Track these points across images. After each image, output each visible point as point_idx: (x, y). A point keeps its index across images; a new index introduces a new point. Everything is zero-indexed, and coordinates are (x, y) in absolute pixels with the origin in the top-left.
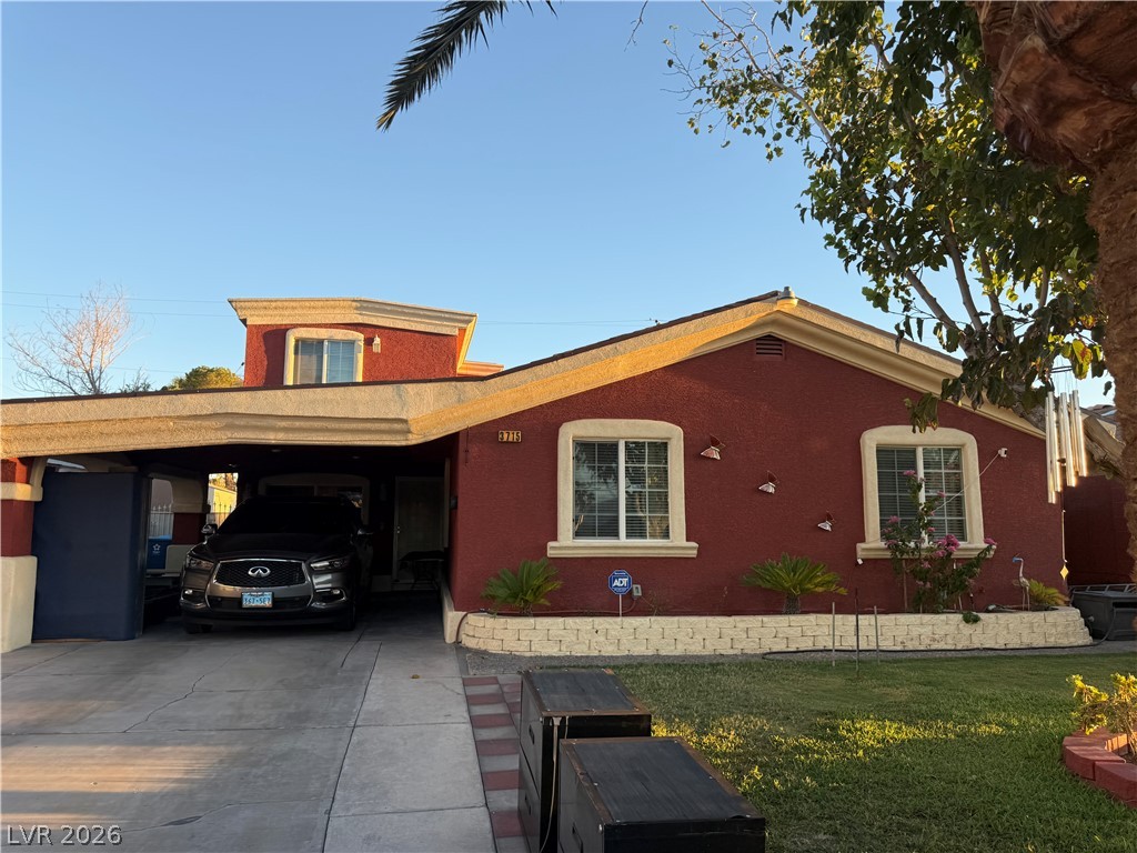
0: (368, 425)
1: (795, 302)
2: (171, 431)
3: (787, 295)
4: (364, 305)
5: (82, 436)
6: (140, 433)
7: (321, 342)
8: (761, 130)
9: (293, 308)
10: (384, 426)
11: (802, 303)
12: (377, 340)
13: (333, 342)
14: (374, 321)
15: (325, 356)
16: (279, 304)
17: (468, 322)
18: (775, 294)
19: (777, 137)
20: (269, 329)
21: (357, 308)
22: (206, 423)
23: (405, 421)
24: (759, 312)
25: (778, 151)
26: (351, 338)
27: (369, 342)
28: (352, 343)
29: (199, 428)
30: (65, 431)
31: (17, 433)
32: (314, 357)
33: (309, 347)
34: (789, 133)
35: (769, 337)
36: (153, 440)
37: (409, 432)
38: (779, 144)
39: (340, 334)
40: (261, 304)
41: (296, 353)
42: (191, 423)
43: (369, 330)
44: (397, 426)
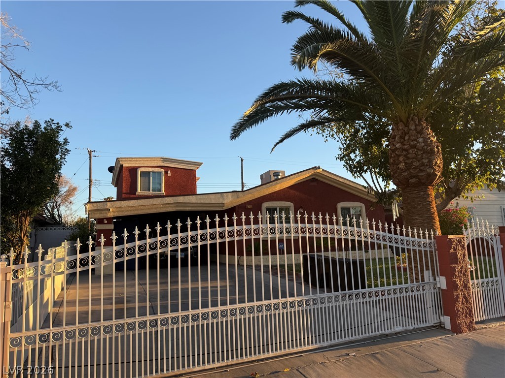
0: (214, 205)
1: (321, 170)
2: (161, 208)
3: (319, 168)
4: (165, 160)
5: (136, 210)
6: (152, 209)
7: (149, 172)
8: (323, 136)
9: (140, 161)
10: (218, 205)
11: (323, 170)
12: (169, 172)
13: (153, 172)
14: (168, 165)
15: (151, 178)
16: (135, 159)
17: (200, 165)
18: (315, 167)
19: (326, 137)
20: (131, 168)
21: (162, 161)
22: (171, 205)
23: (224, 203)
24: (312, 172)
25: (327, 140)
26: (160, 171)
27: (166, 172)
28: (160, 173)
29: (168, 207)
30: (132, 209)
31: (118, 210)
32: (147, 178)
33: (146, 175)
34: (329, 136)
35: (314, 178)
36: (155, 210)
37: (224, 206)
38: (327, 139)
39: (156, 170)
40: (129, 160)
41: (141, 177)
42: (167, 205)
43: (166, 168)
44: (221, 205)
